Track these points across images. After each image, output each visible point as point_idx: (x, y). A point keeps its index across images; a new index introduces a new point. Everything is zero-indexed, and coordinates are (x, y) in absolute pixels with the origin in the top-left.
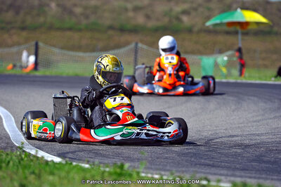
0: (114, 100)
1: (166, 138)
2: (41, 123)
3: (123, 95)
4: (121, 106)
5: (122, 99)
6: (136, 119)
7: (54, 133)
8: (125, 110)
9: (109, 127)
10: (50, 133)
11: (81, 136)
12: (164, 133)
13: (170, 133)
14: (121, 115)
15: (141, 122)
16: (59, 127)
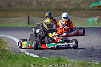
0: (53, 34)
1: (72, 46)
2: (27, 43)
3: (55, 33)
4: (55, 36)
5: (55, 34)
6: (61, 40)
7: (32, 46)
8: (57, 37)
9: (52, 43)
10: (30, 46)
11: (43, 47)
12: (71, 45)
13: (73, 45)
14: (55, 39)
15: (63, 41)
16: (34, 44)
